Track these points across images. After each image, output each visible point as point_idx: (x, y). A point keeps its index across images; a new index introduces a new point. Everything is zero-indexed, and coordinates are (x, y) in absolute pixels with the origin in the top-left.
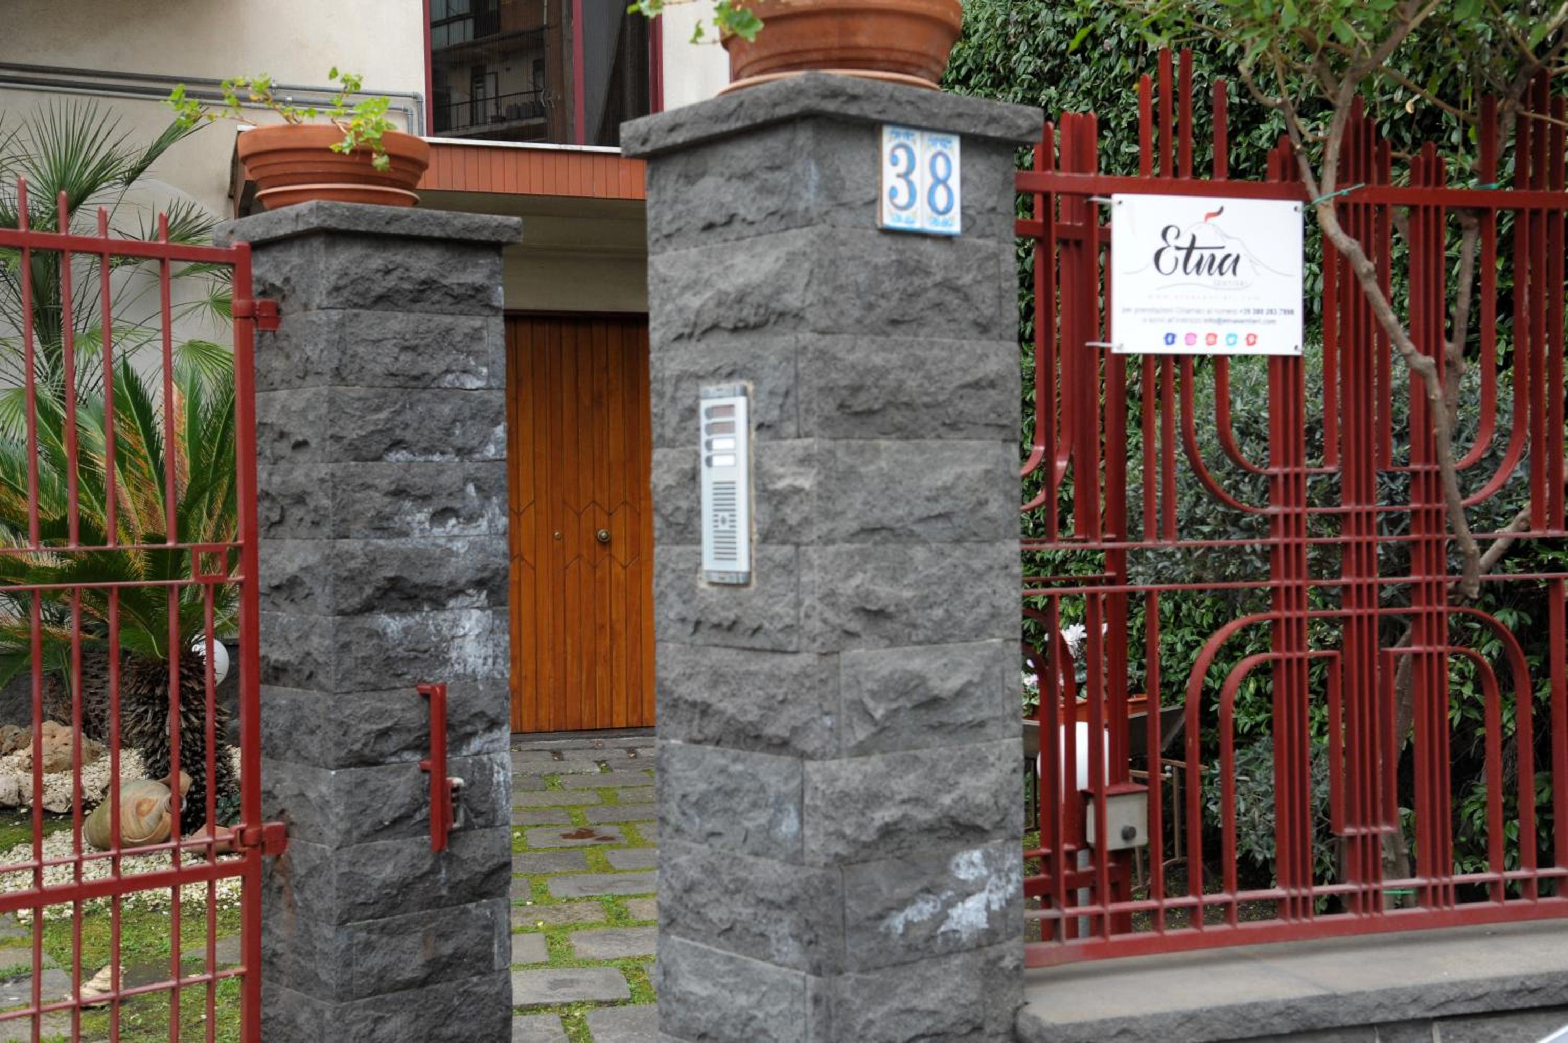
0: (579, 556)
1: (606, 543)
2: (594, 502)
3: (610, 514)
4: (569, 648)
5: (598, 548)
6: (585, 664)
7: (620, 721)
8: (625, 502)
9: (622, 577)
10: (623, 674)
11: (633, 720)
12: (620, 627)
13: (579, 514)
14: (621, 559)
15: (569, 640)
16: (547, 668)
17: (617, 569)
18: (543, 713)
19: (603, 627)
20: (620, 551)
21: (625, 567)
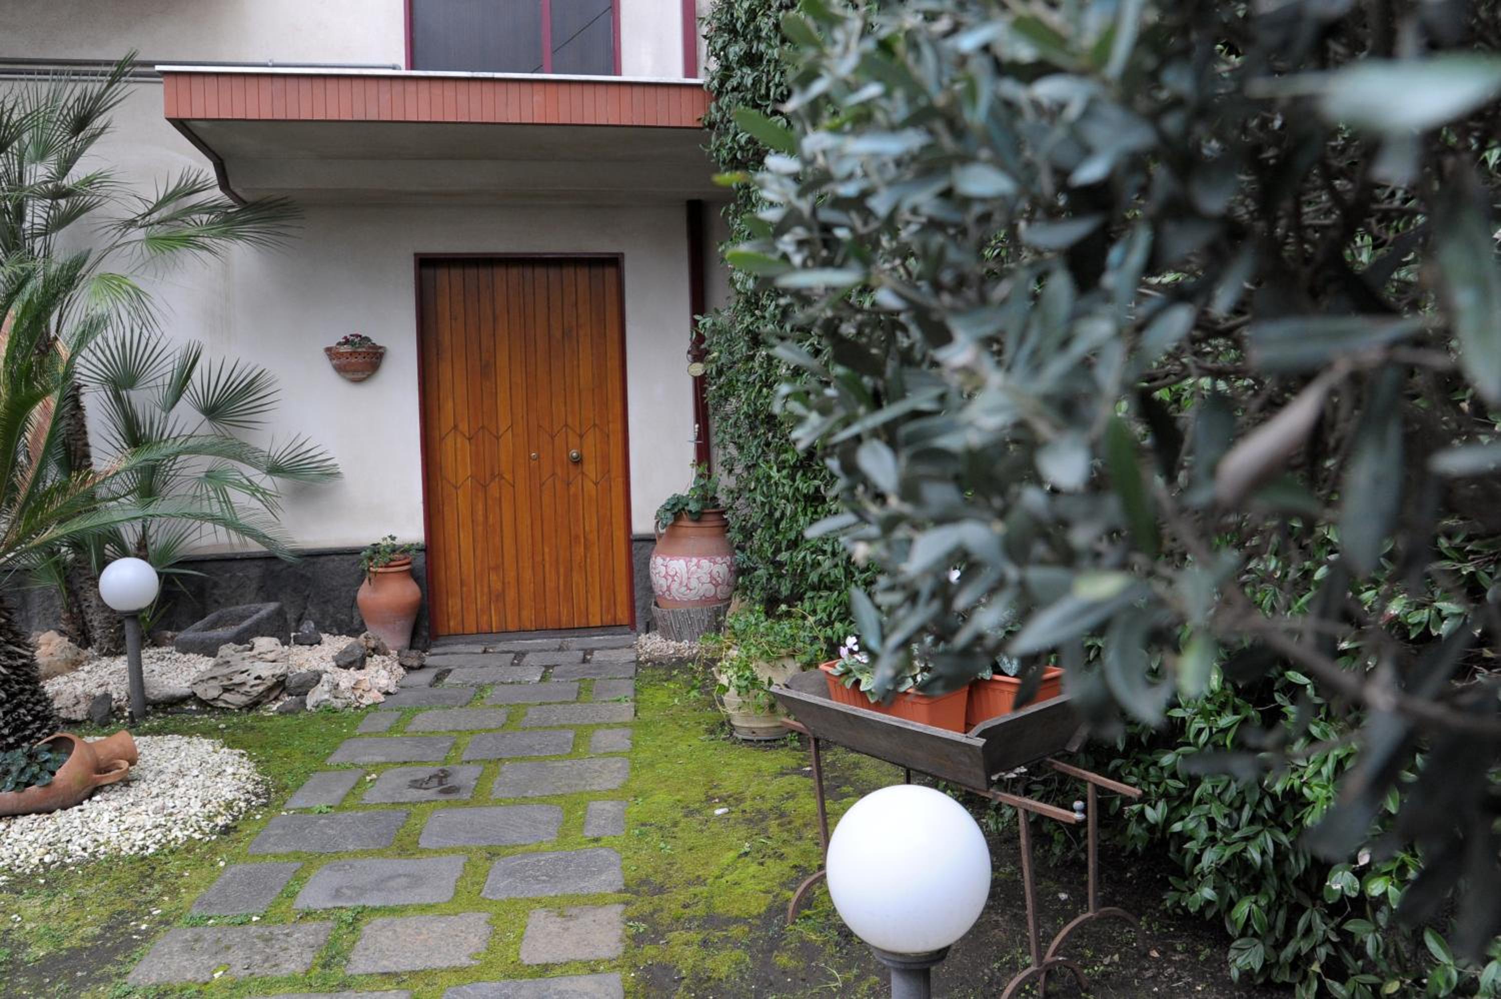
0: (554, 474)
1: (578, 462)
2: (566, 425)
3: (581, 436)
4: (547, 557)
5: (571, 466)
6: (562, 570)
7: (595, 621)
8: (595, 425)
9: (594, 493)
10: (597, 579)
11: (608, 619)
12: (593, 537)
13: (553, 438)
14: (593, 475)
15: (547, 550)
16: (527, 575)
17: (589, 486)
18: (525, 613)
19: (577, 537)
20: (591, 468)
21: (596, 484)
